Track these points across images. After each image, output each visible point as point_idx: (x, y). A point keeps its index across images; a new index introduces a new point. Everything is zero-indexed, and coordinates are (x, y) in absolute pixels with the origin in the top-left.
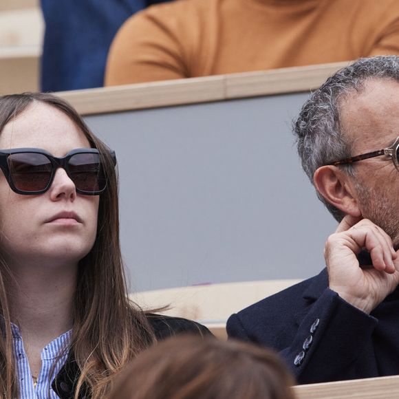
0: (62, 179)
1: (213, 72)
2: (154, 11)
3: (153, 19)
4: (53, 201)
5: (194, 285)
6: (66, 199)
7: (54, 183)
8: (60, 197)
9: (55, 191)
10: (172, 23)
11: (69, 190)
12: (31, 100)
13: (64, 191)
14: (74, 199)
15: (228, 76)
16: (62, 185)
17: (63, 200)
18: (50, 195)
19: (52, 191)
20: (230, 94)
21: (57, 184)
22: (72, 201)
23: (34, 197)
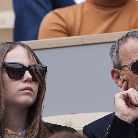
0: (28, 75)
1: (79, 34)
2: (57, 11)
3: (56, 14)
4: (24, 82)
5: (70, 114)
6: (29, 82)
7: (24, 76)
8: (26, 81)
9: (25, 79)
10: (63, 15)
11: (30, 79)
12: (17, 45)
13: (28, 79)
14: (31, 82)
15: (84, 36)
16: (28, 77)
17: (27, 82)
18: (23, 80)
19: (23, 79)
20: (84, 43)
21: (26, 76)
22: (30, 83)
23: (16, 81)
